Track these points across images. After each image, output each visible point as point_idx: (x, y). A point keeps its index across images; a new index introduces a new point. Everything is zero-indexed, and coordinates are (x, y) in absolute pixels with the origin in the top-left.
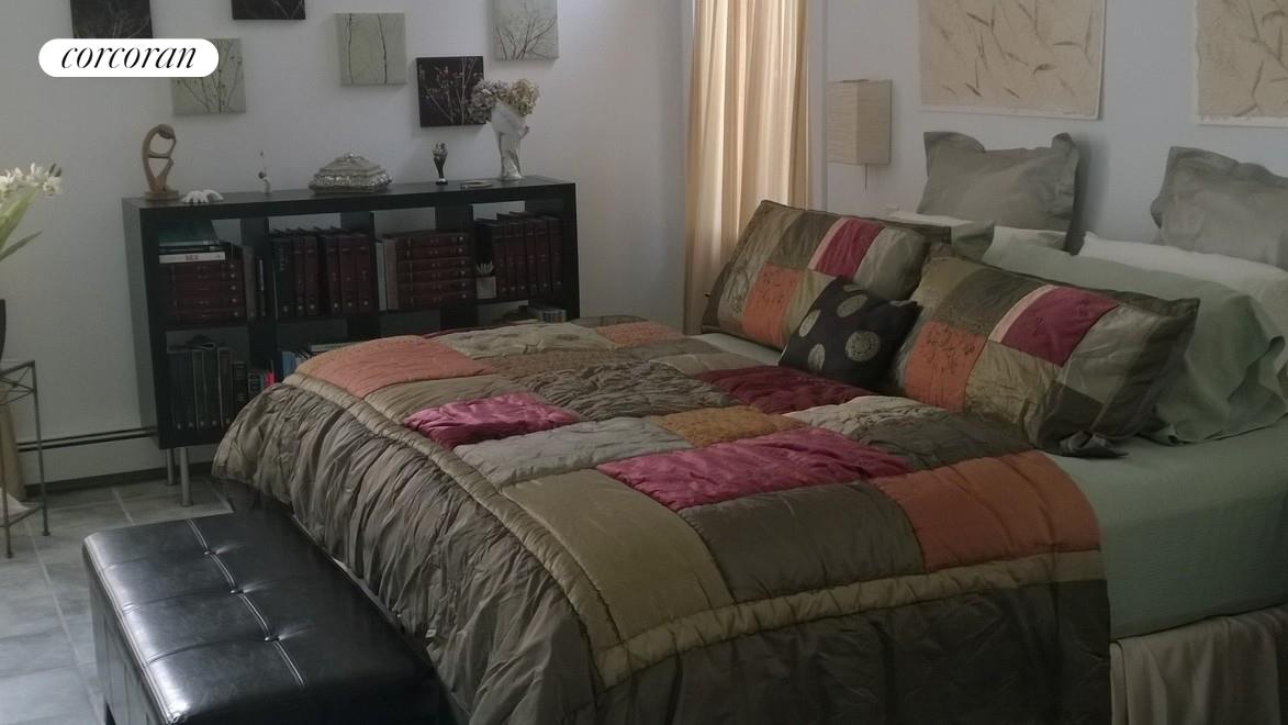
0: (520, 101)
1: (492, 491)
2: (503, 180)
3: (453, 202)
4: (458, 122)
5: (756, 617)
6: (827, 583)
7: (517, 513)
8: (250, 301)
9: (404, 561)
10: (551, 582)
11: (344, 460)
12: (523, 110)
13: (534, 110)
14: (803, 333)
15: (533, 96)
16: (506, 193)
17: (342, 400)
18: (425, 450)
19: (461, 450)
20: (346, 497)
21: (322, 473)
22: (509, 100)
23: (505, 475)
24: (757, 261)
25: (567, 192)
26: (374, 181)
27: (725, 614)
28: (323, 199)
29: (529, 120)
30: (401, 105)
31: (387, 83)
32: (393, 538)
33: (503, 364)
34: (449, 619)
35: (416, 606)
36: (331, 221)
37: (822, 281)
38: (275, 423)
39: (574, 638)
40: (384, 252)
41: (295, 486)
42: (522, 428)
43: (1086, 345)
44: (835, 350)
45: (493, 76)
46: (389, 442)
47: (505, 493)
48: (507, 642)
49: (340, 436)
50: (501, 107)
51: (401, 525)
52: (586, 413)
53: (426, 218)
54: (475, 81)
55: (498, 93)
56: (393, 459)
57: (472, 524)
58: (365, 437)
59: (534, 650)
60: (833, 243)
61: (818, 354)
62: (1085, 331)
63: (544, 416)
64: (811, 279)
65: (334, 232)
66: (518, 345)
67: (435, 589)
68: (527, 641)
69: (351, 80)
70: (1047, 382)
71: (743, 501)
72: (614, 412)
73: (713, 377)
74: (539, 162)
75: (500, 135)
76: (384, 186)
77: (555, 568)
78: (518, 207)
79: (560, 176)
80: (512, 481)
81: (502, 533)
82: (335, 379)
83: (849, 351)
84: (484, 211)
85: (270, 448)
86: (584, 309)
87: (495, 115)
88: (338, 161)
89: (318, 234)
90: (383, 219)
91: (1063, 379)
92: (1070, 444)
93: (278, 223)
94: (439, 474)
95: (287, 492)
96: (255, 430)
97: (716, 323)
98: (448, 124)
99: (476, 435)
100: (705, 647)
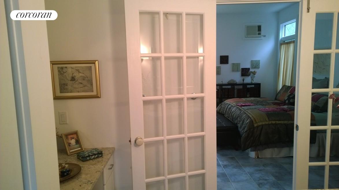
0: (254, 73)
1: (245, 110)
2: (251, 83)
3: (245, 85)
4: (246, 76)
5: (271, 122)
6: (280, 120)
7: (247, 112)
8: (220, 95)
9: (236, 117)
10: (250, 117)
11: (230, 108)
12: (255, 74)
13: (256, 74)
14: (286, 99)
15: (256, 73)
16: (252, 84)
17: (230, 103)
18: (238, 107)
19: (242, 107)
20: (230, 112)
21: (228, 110)
22: (253, 73)
23: (246, 109)
24: (282, 92)
25: (260, 84)
26: (235, 82)
27: (268, 122)
28: (228, 84)
29: (255, 75)
30: (239, 73)
31: (238, 71)
32: (235, 115)
33: (248, 101)
34: (240, 121)
35: (237, 121)
36: (229, 87)
37: (289, 94)
38: (223, 106)
39: (251, 122)
40: (236, 91)
41: (224, 112)
42: (249, 106)
43: (319, 101)
44: (289, 101)
45: (251, 70)
46: (235, 106)
47: (246, 110)
48: (245, 122)
49: (230, 106)
50: (252, 74)
51: (235, 114)
52: (257, 105)
53: (241, 87)
54: (249, 71)
55: (251, 72)
56: (235, 108)
57: (243, 113)
58: (232, 106)
59: (247, 123)
60: (292, 89)
61: (287, 101)
62: (319, 98)
63: (252, 105)
64: (288, 94)
65: (230, 88)
66: (250, 99)
67: (239, 119)
68: (247, 122)
69: (233, 70)
70: (314, 104)
71: (272, 112)
72: (259, 105)
73: (273, 103)
74: (256, 81)
75: (251, 77)
76: (236, 83)
77: (250, 116)
78: (253, 86)
79: (259, 83)
80: (247, 109)
81: (245, 113)
82: (229, 101)
83: (291, 101)
84: (248, 86)
85: (222, 108)
86: (261, 97)
87: (251, 75)
88: (231, 80)
89: (228, 88)
90: (236, 87)
91: (316, 104)
92: (316, 111)
93: (224, 87)
94: (240, 109)
95: (224, 113)
96: (220, 107)
97: (276, 99)
98: (245, 76)
99: (244, 106)
100: (266, 125)
